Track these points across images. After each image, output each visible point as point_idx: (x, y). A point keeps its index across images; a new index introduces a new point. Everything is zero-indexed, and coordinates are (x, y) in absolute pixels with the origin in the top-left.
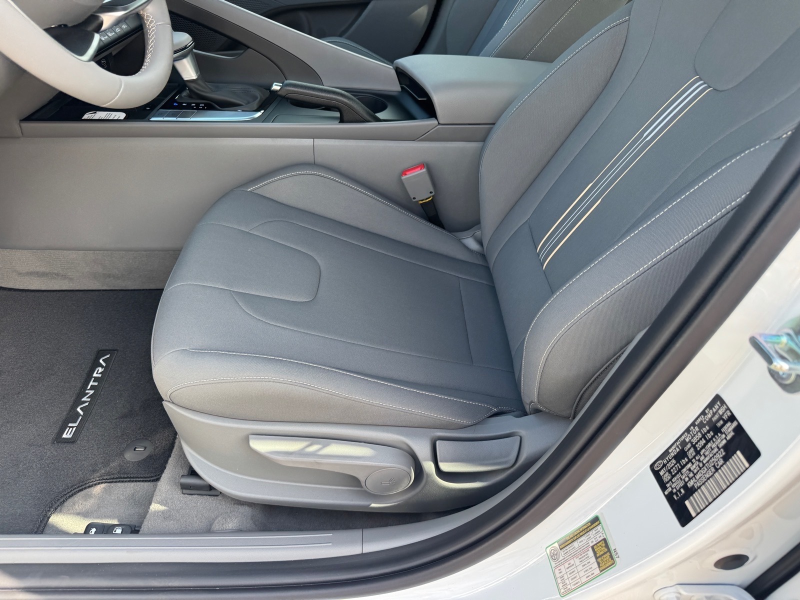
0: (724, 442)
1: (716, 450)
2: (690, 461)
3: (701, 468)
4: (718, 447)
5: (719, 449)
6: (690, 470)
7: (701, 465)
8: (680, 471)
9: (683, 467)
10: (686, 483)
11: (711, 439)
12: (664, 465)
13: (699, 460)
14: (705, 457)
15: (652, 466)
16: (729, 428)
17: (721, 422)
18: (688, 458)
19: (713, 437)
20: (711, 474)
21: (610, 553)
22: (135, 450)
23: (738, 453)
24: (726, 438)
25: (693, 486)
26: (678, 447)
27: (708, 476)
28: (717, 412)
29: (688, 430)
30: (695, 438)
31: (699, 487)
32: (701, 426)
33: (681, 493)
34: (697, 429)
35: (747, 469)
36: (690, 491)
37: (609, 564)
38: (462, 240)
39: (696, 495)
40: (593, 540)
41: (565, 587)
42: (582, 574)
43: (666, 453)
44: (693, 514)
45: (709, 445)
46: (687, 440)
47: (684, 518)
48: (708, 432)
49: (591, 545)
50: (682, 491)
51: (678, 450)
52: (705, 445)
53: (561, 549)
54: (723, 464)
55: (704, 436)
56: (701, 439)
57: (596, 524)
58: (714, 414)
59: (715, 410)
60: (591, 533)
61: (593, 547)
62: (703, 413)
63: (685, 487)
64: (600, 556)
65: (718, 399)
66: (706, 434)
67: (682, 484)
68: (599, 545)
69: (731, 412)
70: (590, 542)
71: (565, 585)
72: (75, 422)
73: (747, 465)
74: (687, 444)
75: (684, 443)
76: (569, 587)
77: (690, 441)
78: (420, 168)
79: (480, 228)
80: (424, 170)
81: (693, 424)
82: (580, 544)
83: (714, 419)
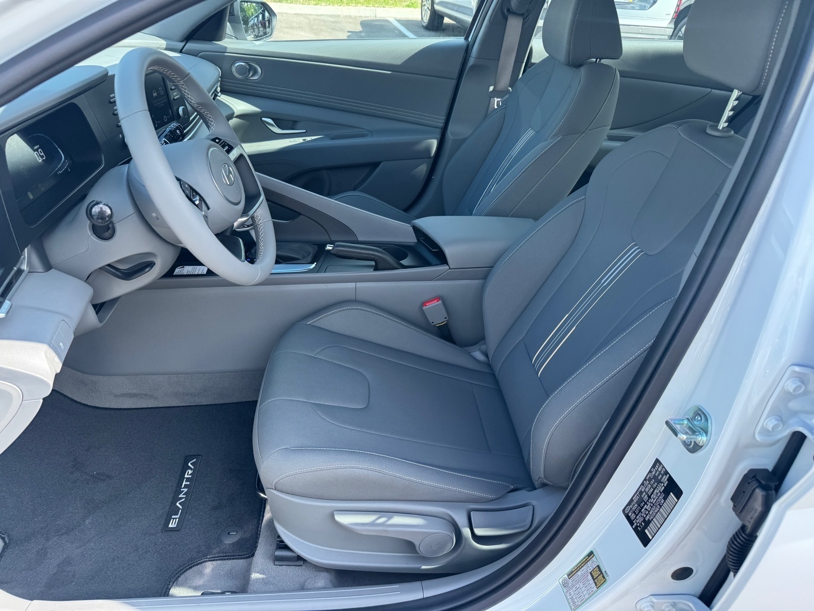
0: (663, 488)
1: (659, 494)
2: (646, 503)
3: (652, 507)
4: (660, 492)
5: (661, 493)
6: (646, 509)
7: (652, 505)
8: (640, 511)
9: (642, 508)
10: (645, 518)
11: (656, 487)
12: (631, 509)
13: (651, 503)
14: (654, 499)
15: (624, 511)
16: (665, 478)
17: (661, 476)
18: (644, 502)
19: (657, 486)
20: (658, 510)
21: (603, 574)
22: (229, 534)
23: (671, 493)
24: (664, 486)
25: (649, 519)
26: (638, 495)
27: (656, 511)
28: (657, 469)
29: (643, 484)
30: (647, 488)
31: (652, 520)
32: (650, 480)
33: (642, 525)
34: (648, 482)
35: (677, 503)
36: (647, 523)
37: (603, 582)
38: (471, 353)
39: (651, 525)
40: (591, 567)
41: (574, 604)
42: (585, 593)
43: (631, 500)
44: (651, 538)
45: (655, 491)
46: (643, 490)
47: (645, 541)
48: (654, 483)
49: (590, 571)
50: (643, 524)
51: (638, 497)
52: (653, 491)
53: (569, 579)
54: (664, 502)
55: (652, 487)
56: (650, 488)
57: (592, 556)
58: (656, 471)
59: (656, 469)
60: (588, 563)
61: (591, 573)
62: (650, 472)
63: (644, 521)
64: (596, 578)
65: (657, 461)
66: (653, 484)
67: (642, 520)
68: (595, 570)
69: (665, 469)
70: (589, 569)
71: (574, 603)
72: (177, 515)
73: (676, 500)
74: (643, 492)
75: (641, 493)
76: (577, 604)
77: (644, 491)
78: (436, 301)
79: (485, 343)
80: (440, 302)
81: (645, 479)
82: (582, 573)
83: (657, 474)
